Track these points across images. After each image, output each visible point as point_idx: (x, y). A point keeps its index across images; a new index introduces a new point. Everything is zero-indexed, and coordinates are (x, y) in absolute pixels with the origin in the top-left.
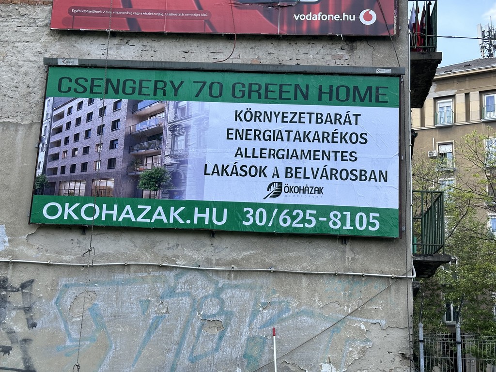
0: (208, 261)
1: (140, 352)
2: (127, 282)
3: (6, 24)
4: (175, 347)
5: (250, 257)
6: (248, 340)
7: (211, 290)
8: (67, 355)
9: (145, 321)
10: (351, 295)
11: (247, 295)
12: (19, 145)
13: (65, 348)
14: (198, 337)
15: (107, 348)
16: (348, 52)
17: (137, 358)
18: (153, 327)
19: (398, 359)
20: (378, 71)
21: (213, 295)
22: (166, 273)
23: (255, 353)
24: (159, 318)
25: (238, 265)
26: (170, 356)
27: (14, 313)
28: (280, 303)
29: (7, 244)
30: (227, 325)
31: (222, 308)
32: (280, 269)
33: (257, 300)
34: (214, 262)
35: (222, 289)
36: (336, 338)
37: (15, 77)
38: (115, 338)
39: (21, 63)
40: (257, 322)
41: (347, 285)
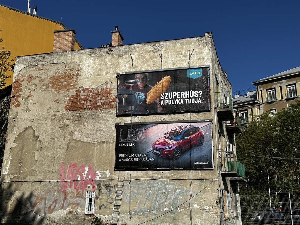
0: (162, 177)
1: (145, 203)
2: (141, 184)
3: (105, 114)
4: (154, 201)
5: (173, 175)
6: (174, 198)
7: (163, 185)
8: (127, 204)
9: (146, 195)
10: (201, 185)
11: (173, 186)
12: (111, 148)
13: (126, 202)
14: (160, 198)
15: (137, 202)
16: (198, 115)
17: (145, 204)
18: (148, 196)
19: (215, 203)
20: (205, 121)
21: (164, 187)
22: (151, 181)
23: (176, 202)
24: (150, 193)
25: (170, 178)
26: (153, 204)
27: (113, 193)
28: (182, 188)
29: (110, 175)
30: (168, 195)
31: (166, 190)
32: (181, 179)
33: (175, 187)
34: (163, 177)
35: (166, 185)
36: (197, 197)
37: (109, 129)
38: (139, 199)
39: (110, 125)
40: (176, 194)
41: (200, 182)
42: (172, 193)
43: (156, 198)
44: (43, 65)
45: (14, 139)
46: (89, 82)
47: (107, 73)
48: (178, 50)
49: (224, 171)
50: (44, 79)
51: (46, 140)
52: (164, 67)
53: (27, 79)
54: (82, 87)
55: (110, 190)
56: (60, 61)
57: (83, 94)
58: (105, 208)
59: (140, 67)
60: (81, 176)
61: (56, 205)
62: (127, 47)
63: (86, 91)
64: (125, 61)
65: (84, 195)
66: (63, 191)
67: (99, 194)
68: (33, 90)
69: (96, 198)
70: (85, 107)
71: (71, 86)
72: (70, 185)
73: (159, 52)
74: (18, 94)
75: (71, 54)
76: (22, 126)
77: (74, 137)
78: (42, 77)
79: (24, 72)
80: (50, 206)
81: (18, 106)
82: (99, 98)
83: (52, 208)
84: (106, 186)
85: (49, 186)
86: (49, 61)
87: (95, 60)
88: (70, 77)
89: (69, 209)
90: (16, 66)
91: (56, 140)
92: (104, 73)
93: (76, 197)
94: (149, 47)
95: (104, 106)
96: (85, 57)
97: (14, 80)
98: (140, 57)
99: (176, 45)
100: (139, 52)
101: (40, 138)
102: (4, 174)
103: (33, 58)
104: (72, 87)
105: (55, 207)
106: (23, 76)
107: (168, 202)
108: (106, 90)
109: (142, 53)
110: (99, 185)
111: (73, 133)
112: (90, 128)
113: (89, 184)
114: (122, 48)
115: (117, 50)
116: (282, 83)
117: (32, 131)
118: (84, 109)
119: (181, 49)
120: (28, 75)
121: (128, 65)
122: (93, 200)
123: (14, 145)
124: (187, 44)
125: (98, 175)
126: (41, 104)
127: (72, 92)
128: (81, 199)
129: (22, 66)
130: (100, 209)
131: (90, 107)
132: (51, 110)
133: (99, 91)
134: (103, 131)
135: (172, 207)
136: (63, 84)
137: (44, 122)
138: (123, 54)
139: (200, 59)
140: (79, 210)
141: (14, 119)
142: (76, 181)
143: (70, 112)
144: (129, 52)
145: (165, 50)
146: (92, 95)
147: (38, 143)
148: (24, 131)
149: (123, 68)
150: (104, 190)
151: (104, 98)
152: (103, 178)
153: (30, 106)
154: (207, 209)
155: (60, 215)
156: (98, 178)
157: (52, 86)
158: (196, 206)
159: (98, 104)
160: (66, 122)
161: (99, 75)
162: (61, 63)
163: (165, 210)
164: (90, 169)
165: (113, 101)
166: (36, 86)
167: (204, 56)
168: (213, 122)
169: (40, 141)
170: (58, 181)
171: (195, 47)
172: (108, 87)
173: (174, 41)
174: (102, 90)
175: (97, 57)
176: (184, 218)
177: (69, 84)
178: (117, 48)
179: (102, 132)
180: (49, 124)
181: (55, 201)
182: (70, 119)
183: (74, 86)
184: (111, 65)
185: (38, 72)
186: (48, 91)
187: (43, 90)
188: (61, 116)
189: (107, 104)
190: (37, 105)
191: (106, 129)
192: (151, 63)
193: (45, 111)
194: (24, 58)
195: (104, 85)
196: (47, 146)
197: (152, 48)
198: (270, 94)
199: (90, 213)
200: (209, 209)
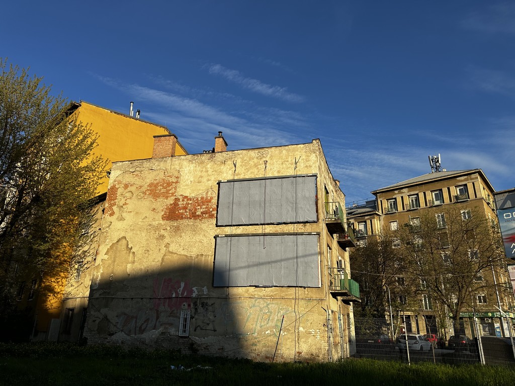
1: (245, 324)
2: (241, 303)
3: (205, 225)
4: (255, 323)
5: (276, 294)
9: (247, 315)
10: (307, 305)
11: (276, 306)
14: (262, 320)
16: (304, 227)
17: (245, 326)
18: (249, 317)
19: (322, 326)
20: (312, 233)
21: (266, 306)
22: (252, 299)
23: (279, 324)
24: (251, 313)
25: (273, 297)
26: (254, 326)
27: (210, 313)
28: (286, 308)
29: (207, 292)
30: (270, 316)
31: (269, 310)
32: (286, 298)
33: (279, 308)
34: (266, 296)
36: (303, 319)
38: (238, 320)
39: (209, 236)
41: (306, 302)
42: (275, 314)
43: (258, 319)
44: (141, 172)
45: (105, 251)
46: (189, 190)
47: (208, 180)
48: (284, 157)
49: (334, 290)
50: (141, 187)
51: (140, 252)
52: (268, 174)
53: (123, 186)
54: (181, 195)
55: (207, 309)
56: (159, 167)
57: (182, 202)
58: (201, 329)
59: (243, 174)
60: (177, 293)
61: (147, 325)
62: (230, 153)
63: (185, 200)
64: (227, 168)
65: (178, 314)
66: (156, 310)
67: (195, 314)
68: (129, 197)
69: (192, 318)
70: (184, 216)
71: (170, 193)
72: (164, 303)
73: (264, 159)
74: (112, 202)
75: (172, 160)
76: (115, 236)
77: (170, 249)
78: (140, 184)
79: (120, 178)
80: (141, 326)
81: (112, 214)
82: (199, 207)
83: (143, 328)
84: (203, 305)
85: (141, 303)
86: (148, 167)
87: (196, 167)
88: (169, 184)
89: (161, 329)
90: (112, 172)
91: (151, 252)
92: (204, 180)
93: (169, 316)
94: (253, 153)
95: (204, 215)
96: (185, 163)
97: (109, 187)
98: (244, 163)
99: (282, 151)
100: (242, 158)
101: (133, 250)
102: (94, 288)
103: (131, 163)
104: (171, 195)
105: (147, 326)
106: (120, 182)
107: (270, 324)
108: (207, 199)
109: (245, 160)
110: (195, 304)
111: (169, 244)
112: (188, 239)
113: (184, 302)
114: (224, 154)
115: (219, 157)
116: (403, 193)
117: (126, 242)
118: (182, 218)
119: (287, 156)
120: (124, 182)
121: (230, 172)
122: (188, 320)
123: (106, 257)
124: (294, 150)
125: (194, 292)
126: (137, 213)
127: (171, 201)
128: (175, 319)
129: (118, 172)
130: (195, 330)
131: (189, 216)
132: (147, 220)
133: (199, 199)
134: (202, 243)
135: (274, 330)
136: (161, 192)
137: (138, 232)
138: (226, 161)
139: (307, 166)
140: (172, 331)
141: (107, 229)
142: (170, 298)
143: (168, 222)
144: (232, 158)
145: (270, 157)
146: (191, 204)
147: (131, 255)
148: (117, 242)
149: (225, 175)
150: (200, 309)
151: (204, 207)
152: (200, 295)
153: (124, 215)
154: (314, 333)
155: (151, 336)
156: (194, 295)
157: (150, 194)
158: (301, 329)
159: (197, 213)
160: (162, 232)
161: (199, 183)
162: (160, 169)
163: (267, 333)
164: (185, 285)
165: (213, 210)
166: (132, 193)
167: (312, 163)
168: (321, 235)
169: (134, 253)
170: (151, 298)
171: (302, 154)
172: (208, 196)
173: (280, 148)
174: (202, 198)
175: (198, 163)
176: (288, 343)
177: (167, 192)
178: (220, 154)
179: (200, 244)
180: (143, 234)
181: (147, 320)
182: (166, 229)
183: (173, 194)
184: (213, 172)
185: (136, 178)
186: (145, 199)
187: (139, 197)
188: (157, 226)
189: (206, 213)
190: (132, 214)
191: (205, 240)
192: (256, 171)
193: (141, 220)
194: (121, 163)
195: (205, 193)
196: (140, 259)
197: (256, 154)
198: (391, 205)
199: (184, 335)
200: (316, 333)
